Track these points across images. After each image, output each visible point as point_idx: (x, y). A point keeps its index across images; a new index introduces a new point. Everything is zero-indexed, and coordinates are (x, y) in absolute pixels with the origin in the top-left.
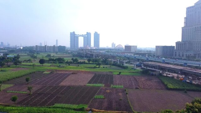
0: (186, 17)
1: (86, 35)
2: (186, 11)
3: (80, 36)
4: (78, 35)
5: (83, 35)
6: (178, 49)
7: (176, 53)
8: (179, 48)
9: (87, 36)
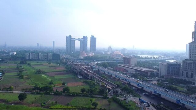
0: (194, 31)
1: (83, 38)
2: (195, 25)
3: (77, 40)
4: (75, 39)
5: (79, 39)
6: (186, 69)
7: (183, 72)
8: (186, 67)
9: (83, 40)
